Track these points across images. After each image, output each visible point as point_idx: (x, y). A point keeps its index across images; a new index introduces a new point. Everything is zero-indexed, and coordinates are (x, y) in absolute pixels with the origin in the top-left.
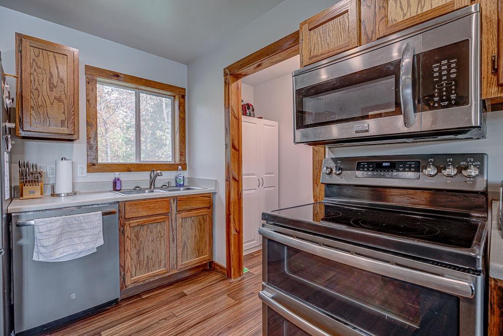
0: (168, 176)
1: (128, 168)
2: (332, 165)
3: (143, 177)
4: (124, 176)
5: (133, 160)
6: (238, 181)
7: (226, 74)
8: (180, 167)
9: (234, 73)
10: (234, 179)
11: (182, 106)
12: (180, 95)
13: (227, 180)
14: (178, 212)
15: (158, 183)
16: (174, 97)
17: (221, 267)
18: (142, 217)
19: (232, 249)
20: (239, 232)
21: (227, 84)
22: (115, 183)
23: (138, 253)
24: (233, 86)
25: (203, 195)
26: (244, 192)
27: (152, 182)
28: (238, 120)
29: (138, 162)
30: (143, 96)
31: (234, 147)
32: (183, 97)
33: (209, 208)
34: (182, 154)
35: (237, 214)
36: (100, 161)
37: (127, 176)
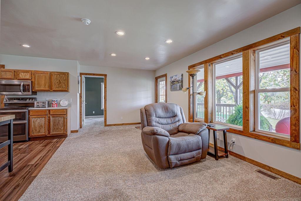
2: (7, 99)
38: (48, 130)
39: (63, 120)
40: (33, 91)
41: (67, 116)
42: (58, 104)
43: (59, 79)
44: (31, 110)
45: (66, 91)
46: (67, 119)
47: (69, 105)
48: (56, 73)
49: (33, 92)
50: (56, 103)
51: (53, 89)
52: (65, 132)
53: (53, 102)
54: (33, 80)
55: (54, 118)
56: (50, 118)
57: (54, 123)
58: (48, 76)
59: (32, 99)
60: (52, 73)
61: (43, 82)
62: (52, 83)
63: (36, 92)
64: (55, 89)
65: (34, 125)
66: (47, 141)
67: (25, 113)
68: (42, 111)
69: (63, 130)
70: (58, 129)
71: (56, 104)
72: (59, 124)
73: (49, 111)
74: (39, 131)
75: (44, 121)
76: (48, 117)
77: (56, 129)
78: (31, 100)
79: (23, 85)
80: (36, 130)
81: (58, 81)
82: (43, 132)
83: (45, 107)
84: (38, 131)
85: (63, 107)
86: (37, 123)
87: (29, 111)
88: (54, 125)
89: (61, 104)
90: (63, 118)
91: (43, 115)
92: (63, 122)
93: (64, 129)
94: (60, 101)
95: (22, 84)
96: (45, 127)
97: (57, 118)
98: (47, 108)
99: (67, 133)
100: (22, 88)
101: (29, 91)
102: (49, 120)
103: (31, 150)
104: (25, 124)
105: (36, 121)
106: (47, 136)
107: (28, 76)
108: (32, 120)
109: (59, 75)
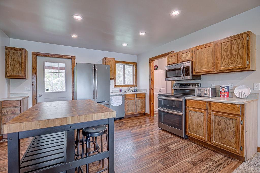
0: (133, 88)
1: (122, 86)
3: (126, 89)
4: (122, 89)
5: (123, 84)
6: (153, 90)
7: (149, 60)
8: (135, 86)
9: (151, 60)
10: (152, 89)
11: (136, 68)
12: (135, 65)
13: (150, 89)
14: (137, 98)
15: (130, 91)
16: (133, 65)
17: (148, 114)
18: (129, 98)
19: (151, 108)
20: (153, 104)
21: (150, 63)
22: (120, 90)
23: (128, 107)
24: (152, 64)
25: (143, 94)
26: (154, 94)
27: (128, 90)
28: (153, 72)
29: (124, 85)
30: (126, 66)
31: (152, 80)
32: (136, 65)
33: (144, 97)
34: (136, 82)
35: (152, 99)
36: (117, 85)
37: (123, 89)
38: (208, 134)
39: (234, 124)
40: (194, 74)
41: (243, 119)
42: (231, 93)
43: (229, 50)
44: (188, 99)
45: (246, 69)
46: (243, 125)
47: (253, 97)
48: (225, 41)
49: (193, 76)
50: (226, 90)
51: (219, 69)
52: (238, 149)
53: (221, 90)
54: (194, 60)
55: (217, 118)
56: (211, 115)
57: (218, 126)
58: (211, 49)
59: (195, 84)
60: (218, 42)
61: (205, 60)
62: (218, 59)
63: (200, 76)
64: (223, 68)
65: (192, 121)
66: (206, 151)
67: (181, 102)
68: (200, 103)
69: (235, 145)
70: (224, 139)
71: (226, 93)
72: (226, 130)
73: (210, 103)
74: (197, 132)
75: (203, 118)
76: (208, 113)
77: (221, 137)
78: (194, 86)
79: (183, 68)
80: (193, 128)
81: (228, 53)
82: (201, 135)
83: (208, 97)
84: (195, 130)
85: (239, 98)
86: (194, 118)
87: (186, 100)
88: (217, 129)
89: (235, 93)
90: (234, 121)
91: (201, 109)
92: (234, 129)
93: (236, 143)
94: (235, 87)
95: (182, 67)
96: (204, 128)
97: (223, 119)
98: (210, 99)
99: (243, 153)
100: (182, 72)
101: (189, 75)
102: (210, 118)
104: (181, 116)
105: (194, 115)
106: (207, 142)
107: (188, 56)
108: (189, 113)
109: (229, 43)
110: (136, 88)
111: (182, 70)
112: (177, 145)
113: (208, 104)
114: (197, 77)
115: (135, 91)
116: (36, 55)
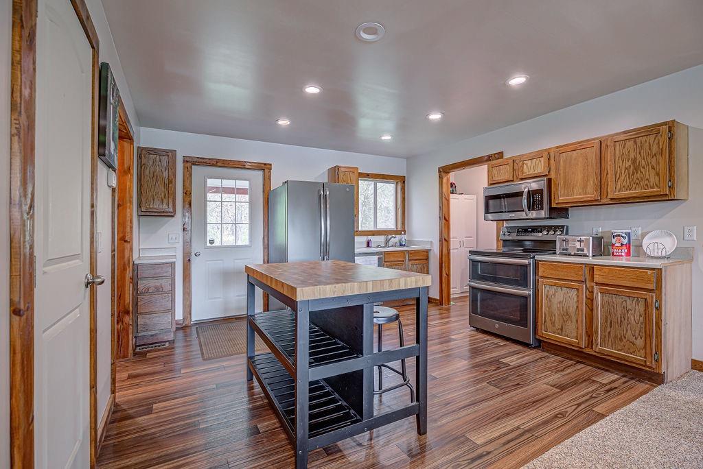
0: (396, 239)
1: (373, 233)
2: (506, 230)
3: (381, 239)
5: (373, 228)
6: (447, 241)
7: (440, 171)
8: (402, 233)
9: (444, 171)
10: (445, 240)
11: (403, 189)
12: (401, 181)
13: (440, 241)
14: (409, 260)
15: (390, 244)
16: (397, 182)
17: (435, 300)
18: (392, 261)
19: (444, 285)
20: (448, 275)
21: (441, 178)
22: (368, 243)
24: (445, 180)
25: (423, 251)
26: (451, 251)
27: (387, 243)
28: (448, 201)
29: (375, 229)
30: (379, 185)
31: (445, 219)
32: (404, 182)
33: (426, 259)
34: (403, 223)
35: (447, 263)
36: (360, 229)
37: (374, 239)
38: (587, 332)
39: (642, 309)
40: (554, 205)
41: (659, 298)
42: (633, 247)
43: (632, 156)
44: (541, 261)
45: (665, 195)
46: (659, 309)
48: (622, 137)
49: (552, 210)
50: (625, 241)
51: (610, 196)
52: (649, 359)
53: (614, 241)
54: (553, 176)
55: (606, 298)
56: (592, 292)
57: (608, 315)
58: (592, 154)
59: (555, 228)
60: (607, 139)
61: (580, 177)
62: (607, 174)
63: (566, 209)
64: (617, 194)
65: (550, 307)
66: (582, 369)
67: (525, 267)
68: (570, 267)
69: (643, 352)
70: (621, 339)
71: (624, 247)
72: (625, 323)
73: (592, 268)
74: (562, 329)
75: (576, 299)
76: (587, 288)
77: (616, 337)
78: (551, 232)
79: (529, 191)
80: (553, 323)
81: (629, 163)
82: (572, 335)
83: (585, 256)
84: (558, 325)
85: (652, 257)
86: (555, 301)
87: (536, 264)
88: (606, 321)
89: (644, 247)
90: (642, 303)
91: (572, 281)
92: (642, 319)
93: (645, 347)
94: (643, 235)
95: (526, 190)
96: (577, 321)
97: (619, 300)
98: (590, 260)
99: (659, 367)
100: (526, 201)
101: (542, 209)
102: (591, 300)
103: (518, 384)
104: (526, 298)
105: (554, 295)
106: (584, 350)
107: (541, 167)
108: (545, 290)
109: (632, 142)
110: (404, 237)
111: (525, 196)
112: (519, 359)
113: (586, 270)
114: (561, 212)
115: (401, 245)
116: (190, 162)
